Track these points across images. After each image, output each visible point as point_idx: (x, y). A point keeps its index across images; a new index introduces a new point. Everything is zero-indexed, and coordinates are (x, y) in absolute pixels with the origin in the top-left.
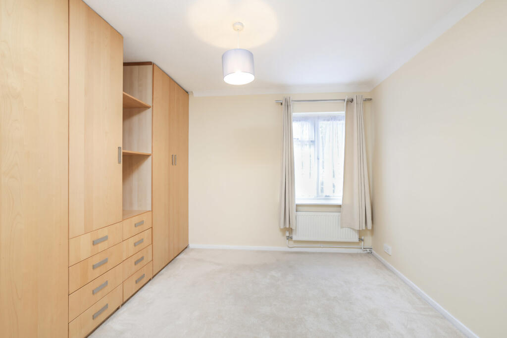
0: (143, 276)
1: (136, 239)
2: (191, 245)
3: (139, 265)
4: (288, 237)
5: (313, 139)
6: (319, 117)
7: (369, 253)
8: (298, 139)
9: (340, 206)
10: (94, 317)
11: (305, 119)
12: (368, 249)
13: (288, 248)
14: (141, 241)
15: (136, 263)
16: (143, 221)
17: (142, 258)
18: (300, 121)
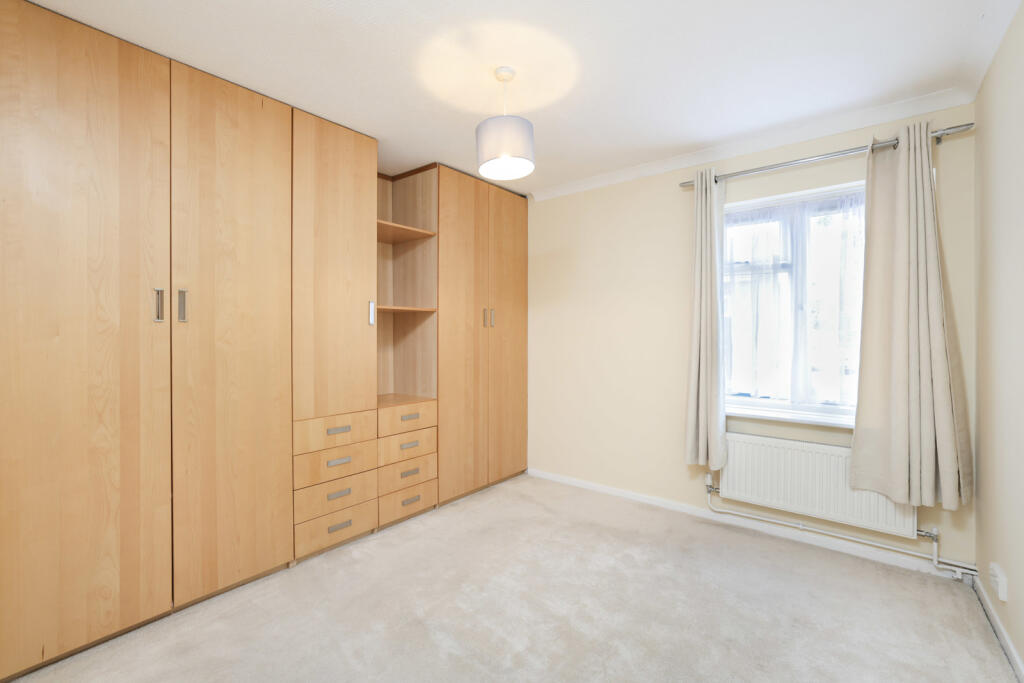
0: (417, 498)
1: (405, 438)
2: (531, 471)
3: (409, 480)
4: (711, 486)
5: (789, 261)
6: (804, 205)
7: (958, 580)
8: (747, 262)
9: (850, 431)
10: (331, 530)
11: (765, 214)
12: (959, 571)
13: (713, 514)
14: (415, 444)
15: (404, 475)
16: (418, 414)
17: (416, 471)
18: (753, 219)
